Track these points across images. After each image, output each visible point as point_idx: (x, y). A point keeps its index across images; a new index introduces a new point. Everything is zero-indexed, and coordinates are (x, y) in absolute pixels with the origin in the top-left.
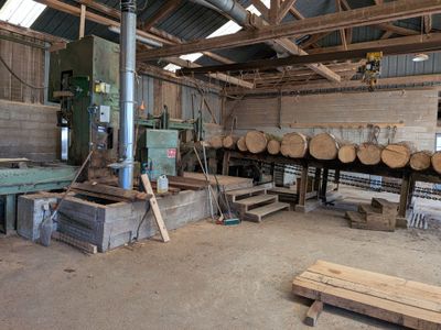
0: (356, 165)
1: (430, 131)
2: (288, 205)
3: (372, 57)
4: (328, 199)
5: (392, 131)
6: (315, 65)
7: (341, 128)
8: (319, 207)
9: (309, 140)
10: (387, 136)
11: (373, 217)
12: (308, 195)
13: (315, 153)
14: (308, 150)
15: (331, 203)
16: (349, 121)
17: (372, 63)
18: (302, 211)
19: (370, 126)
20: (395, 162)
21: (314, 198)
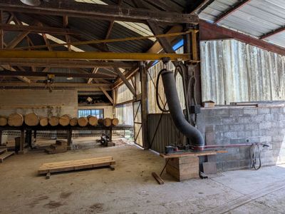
0: (49, 127)
1: (75, 108)
2: (14, 152)
3: (50, 76)
4: (33, 146)
5: (59, 109)
6: (21, 77)
7: (33, 108)
8: (30, 151)
9: (24, 117)
10: (57, 111)
11: (58, 148)
12: (24, 145)
13: (28, 123)
14: (24, 122)
15: (35, 148)
16: (37, 105)
17: (50, 80)
18: (22, 153)
19: (48, 107)
20: (64, 124)
21: (26, 147)
